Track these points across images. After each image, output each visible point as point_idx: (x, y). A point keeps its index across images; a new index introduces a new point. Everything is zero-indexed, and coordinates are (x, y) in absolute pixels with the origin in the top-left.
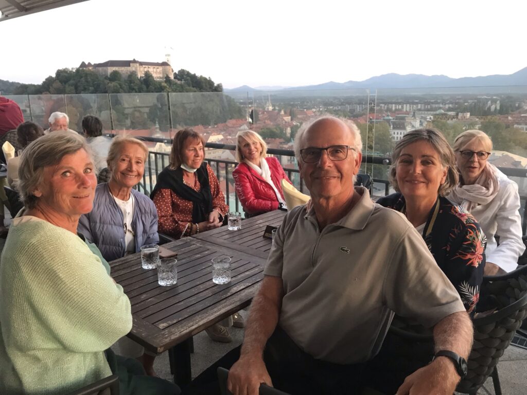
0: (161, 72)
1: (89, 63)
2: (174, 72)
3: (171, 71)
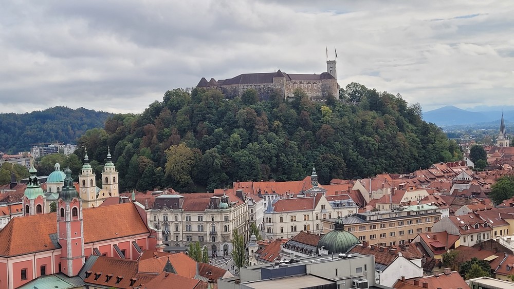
0: (320, 88)
1: (212, 79)
3: (335, 87)
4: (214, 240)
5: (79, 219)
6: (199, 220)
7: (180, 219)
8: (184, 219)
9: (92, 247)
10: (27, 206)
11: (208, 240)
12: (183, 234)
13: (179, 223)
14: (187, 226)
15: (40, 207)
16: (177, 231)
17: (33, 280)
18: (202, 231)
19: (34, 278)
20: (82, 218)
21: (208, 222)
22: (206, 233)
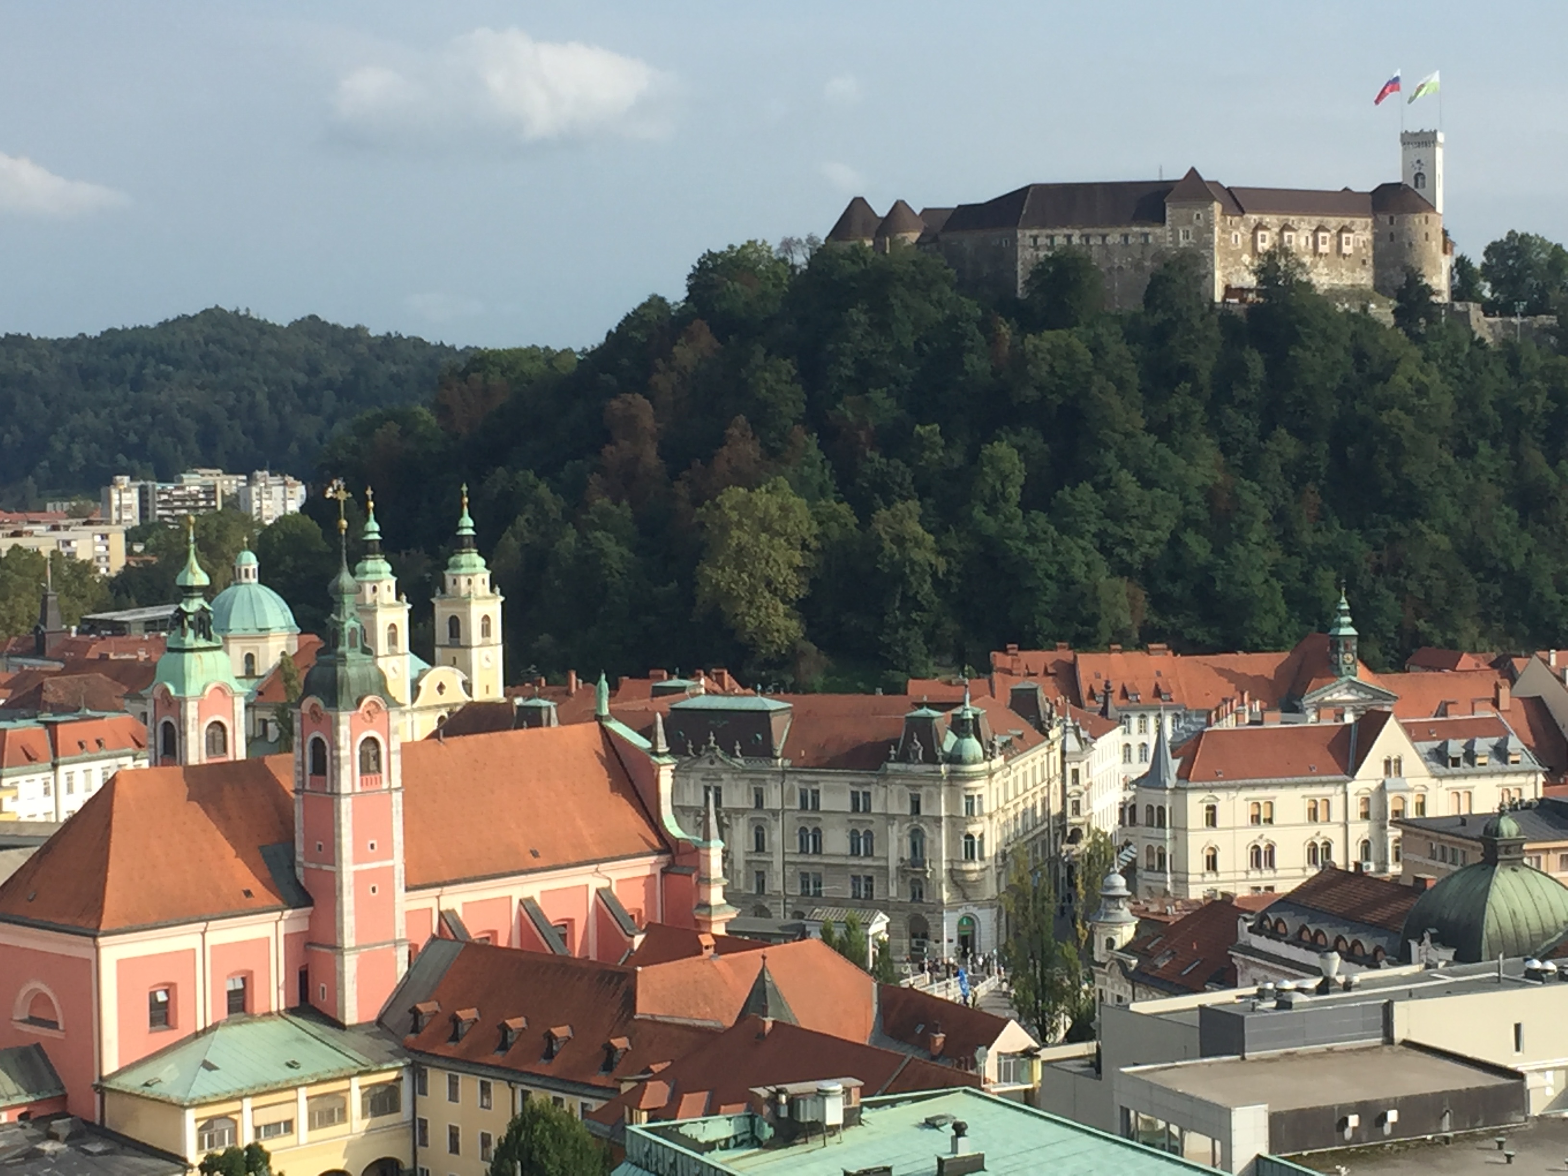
0: (1368, 253)
1: (899, 207)
2: (1458, 252)
3: (1436, 245)
4: (917, 895)
5: (385, 785)
6: (855, 809)
7: (773, 799)
8: (792, 799)
9: (432, 903)
10: (167, 724)
11: (893, 892)
12: (784, 864)
13: (769, 817)
14: (803, 830)
15: (219, 733)
16: (760, 847)
17: (197, 1035)
18: (869, 854)
19: (200, 1027)
20: (397, 782)
21: (894, 817)
22: (882, 863)
